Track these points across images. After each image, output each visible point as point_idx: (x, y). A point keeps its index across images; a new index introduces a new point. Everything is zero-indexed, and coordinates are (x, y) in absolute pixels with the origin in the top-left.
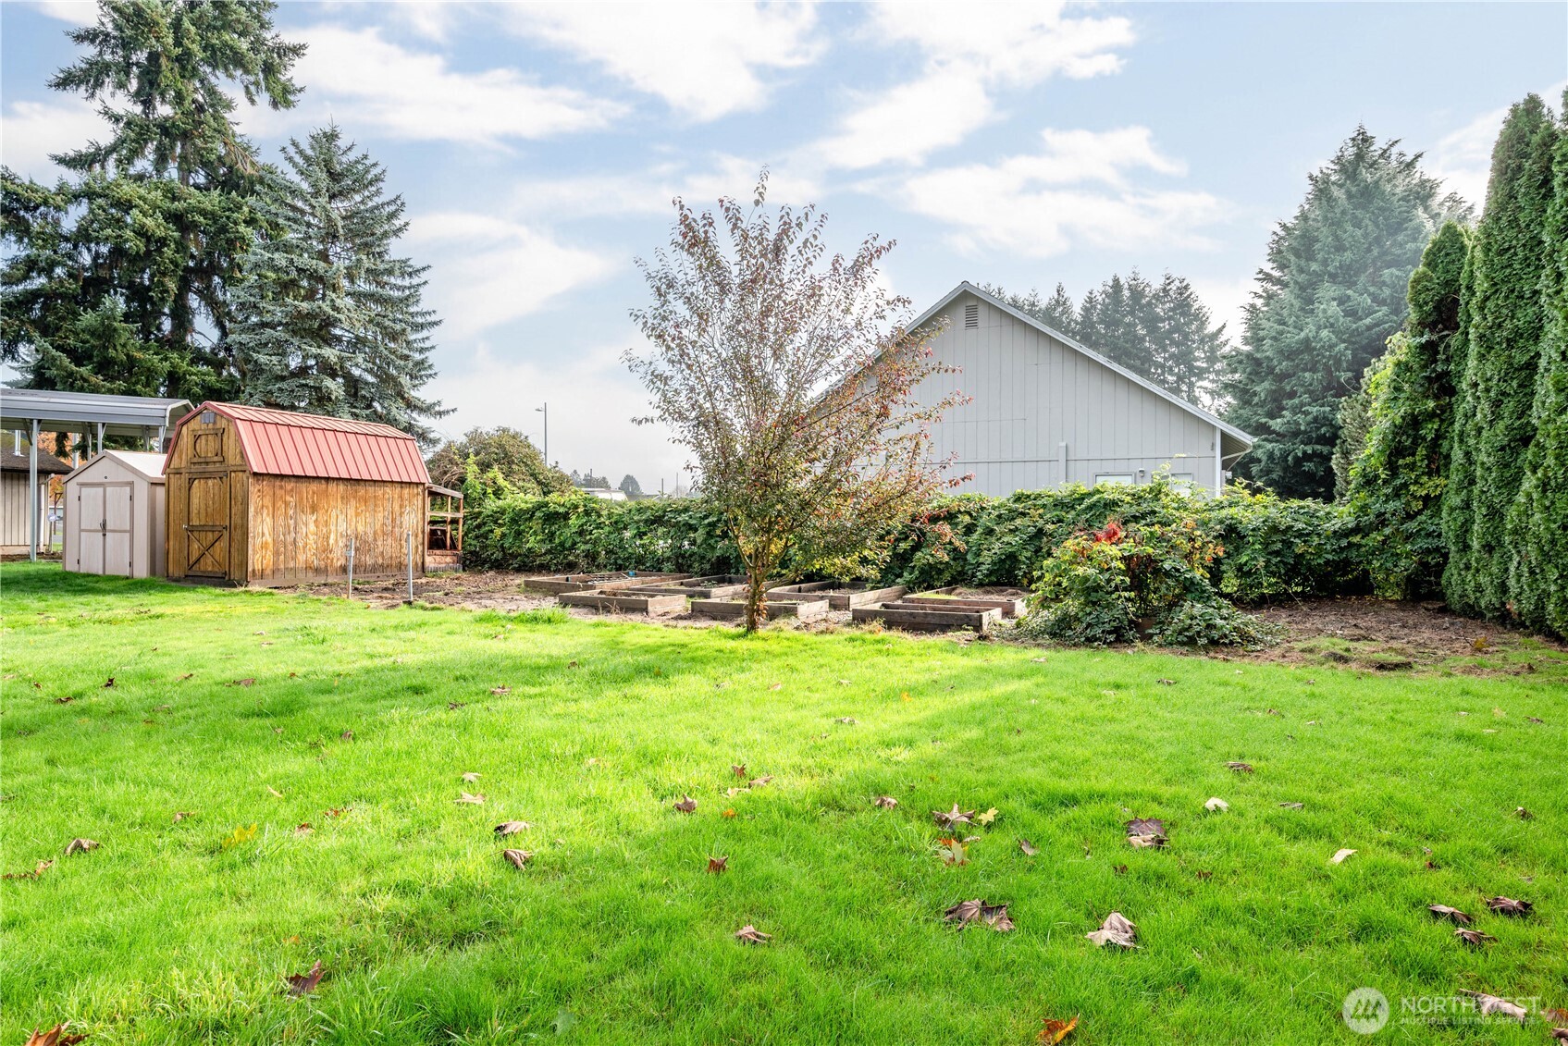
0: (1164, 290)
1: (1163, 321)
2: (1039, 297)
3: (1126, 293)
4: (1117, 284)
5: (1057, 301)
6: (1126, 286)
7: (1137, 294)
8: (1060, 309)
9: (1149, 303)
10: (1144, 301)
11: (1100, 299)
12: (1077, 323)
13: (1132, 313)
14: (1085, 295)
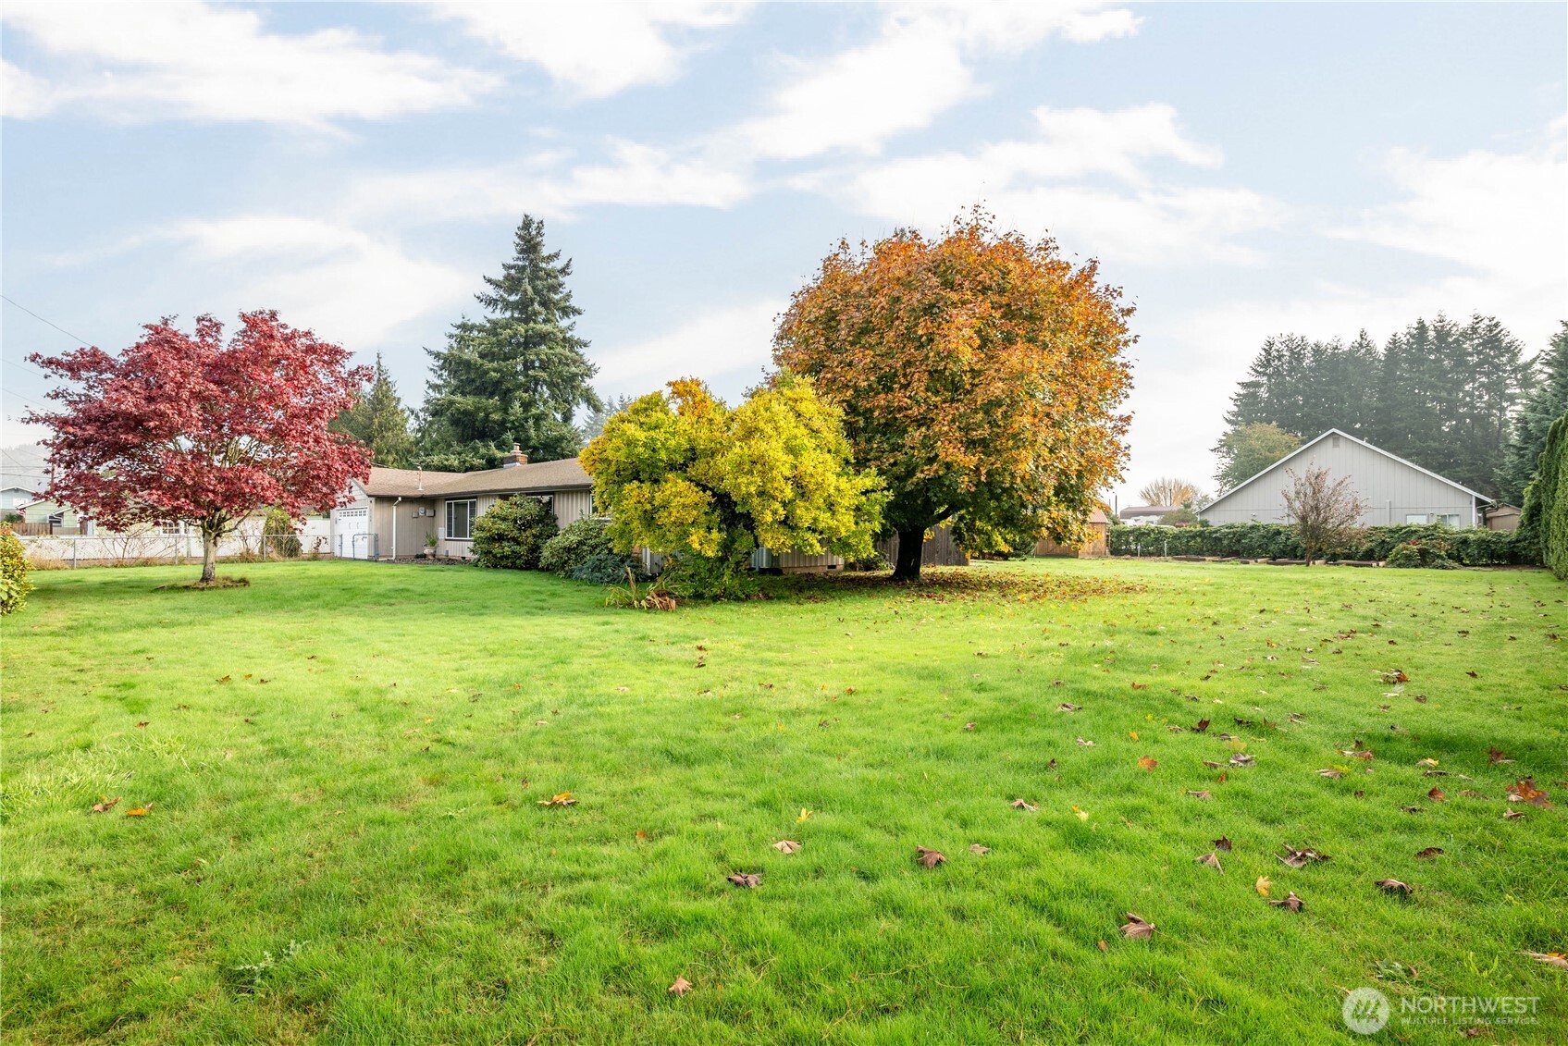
0: (1473, 328)
1: (1471, 355)
2: (1341, 342)
3: (1432, 334)
4: (1422, 327)
5: (1361, 345)
6: (1432, 327)
7: (1442, 334)
8: (1363, 351)
9: (1457, 341)
10: (1450, 340)
11: (1405, 340)
12: (1380, 361)
13: (1438, 350)
14: (1389, 337)
